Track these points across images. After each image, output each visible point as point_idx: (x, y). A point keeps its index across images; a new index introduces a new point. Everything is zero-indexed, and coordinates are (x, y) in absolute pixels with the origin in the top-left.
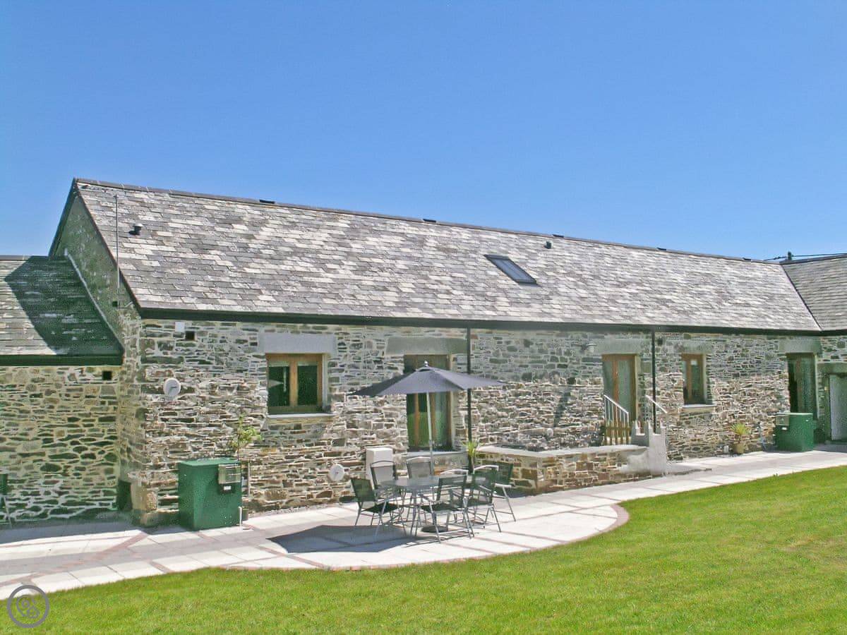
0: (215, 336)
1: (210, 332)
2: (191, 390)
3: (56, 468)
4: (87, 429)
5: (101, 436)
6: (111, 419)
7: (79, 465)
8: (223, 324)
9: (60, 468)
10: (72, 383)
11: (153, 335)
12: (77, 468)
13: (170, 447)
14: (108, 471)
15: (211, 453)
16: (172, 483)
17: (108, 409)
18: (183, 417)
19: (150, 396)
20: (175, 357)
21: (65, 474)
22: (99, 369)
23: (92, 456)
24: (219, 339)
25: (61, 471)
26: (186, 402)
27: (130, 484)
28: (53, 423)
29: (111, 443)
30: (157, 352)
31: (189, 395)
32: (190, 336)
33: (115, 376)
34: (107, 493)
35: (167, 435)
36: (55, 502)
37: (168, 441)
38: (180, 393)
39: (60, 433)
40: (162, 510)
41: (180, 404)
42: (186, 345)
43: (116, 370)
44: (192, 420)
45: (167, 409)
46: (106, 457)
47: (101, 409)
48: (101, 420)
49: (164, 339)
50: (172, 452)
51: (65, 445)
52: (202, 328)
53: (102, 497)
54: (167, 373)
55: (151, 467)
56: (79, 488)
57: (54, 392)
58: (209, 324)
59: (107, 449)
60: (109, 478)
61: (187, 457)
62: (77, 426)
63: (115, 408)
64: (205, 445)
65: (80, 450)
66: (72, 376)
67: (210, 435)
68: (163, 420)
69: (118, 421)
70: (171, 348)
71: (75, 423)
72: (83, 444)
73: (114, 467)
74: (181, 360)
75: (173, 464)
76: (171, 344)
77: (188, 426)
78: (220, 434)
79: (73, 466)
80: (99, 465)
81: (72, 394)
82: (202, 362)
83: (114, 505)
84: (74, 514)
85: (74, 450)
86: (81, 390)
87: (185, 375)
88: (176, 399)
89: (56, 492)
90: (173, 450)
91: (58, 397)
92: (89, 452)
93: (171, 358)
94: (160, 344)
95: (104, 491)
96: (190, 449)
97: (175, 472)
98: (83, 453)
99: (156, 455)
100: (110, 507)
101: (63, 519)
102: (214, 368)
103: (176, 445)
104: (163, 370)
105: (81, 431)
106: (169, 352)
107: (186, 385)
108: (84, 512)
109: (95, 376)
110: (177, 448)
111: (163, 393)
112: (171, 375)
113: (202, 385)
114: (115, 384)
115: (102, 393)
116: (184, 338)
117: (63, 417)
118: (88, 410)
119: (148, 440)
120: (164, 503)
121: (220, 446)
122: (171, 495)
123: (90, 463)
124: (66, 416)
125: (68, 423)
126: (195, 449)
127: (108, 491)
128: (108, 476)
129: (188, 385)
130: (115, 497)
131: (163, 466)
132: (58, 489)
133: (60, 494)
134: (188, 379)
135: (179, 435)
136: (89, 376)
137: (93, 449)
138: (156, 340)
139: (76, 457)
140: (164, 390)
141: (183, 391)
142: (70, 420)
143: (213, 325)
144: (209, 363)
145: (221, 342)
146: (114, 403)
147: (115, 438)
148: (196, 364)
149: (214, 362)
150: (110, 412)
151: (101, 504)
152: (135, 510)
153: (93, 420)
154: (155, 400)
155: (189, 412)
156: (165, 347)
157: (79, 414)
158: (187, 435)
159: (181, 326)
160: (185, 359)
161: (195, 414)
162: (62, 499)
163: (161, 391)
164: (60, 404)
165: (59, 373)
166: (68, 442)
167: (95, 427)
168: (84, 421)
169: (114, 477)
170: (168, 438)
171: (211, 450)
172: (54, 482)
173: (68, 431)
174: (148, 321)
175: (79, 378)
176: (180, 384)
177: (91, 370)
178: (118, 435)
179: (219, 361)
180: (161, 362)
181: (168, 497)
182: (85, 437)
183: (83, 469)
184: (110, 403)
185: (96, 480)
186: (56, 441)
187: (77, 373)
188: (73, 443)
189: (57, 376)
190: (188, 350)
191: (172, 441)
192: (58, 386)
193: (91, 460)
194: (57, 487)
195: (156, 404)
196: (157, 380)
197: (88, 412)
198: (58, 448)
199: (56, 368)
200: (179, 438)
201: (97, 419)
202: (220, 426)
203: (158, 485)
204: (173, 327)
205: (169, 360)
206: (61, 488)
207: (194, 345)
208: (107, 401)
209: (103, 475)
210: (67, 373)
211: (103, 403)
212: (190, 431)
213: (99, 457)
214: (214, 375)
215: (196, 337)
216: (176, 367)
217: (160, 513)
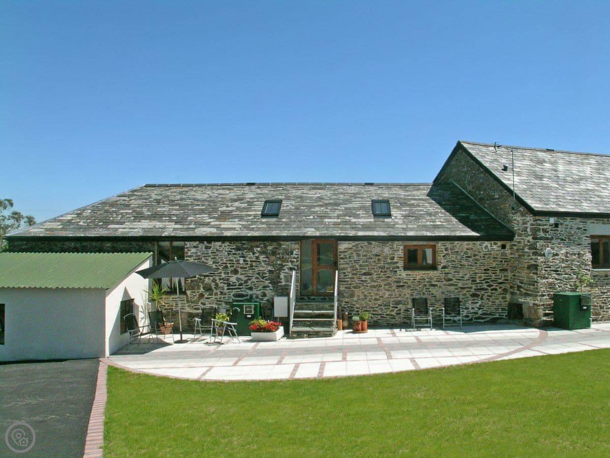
0: (568, 225)
1: (565, 223)
2: (557, 255)
3: (477, 296)
4: (493, 275)
5: (500, 279)
6: (506, 270)
7: (489, 294)
8: (571, 219)
9: (480, 296)
10: (486, 250)
11: (540, 225)
12: (488, 296)
13: (549, 285)
14: (504, 298)
15: (567, 289)
16: (549, 305)
17: (504, 264)
18: (554, 269)
19: (539, 258)
20: (550, 237)
21: (482, 299)
22: (499, 243)
23: (496, 290)
24: (569, 227)
25: (480, 297)
26: (555, 261)
27: (522, 305)
28: (477, 271)
29: (505, 283)
30: (542, 234)
31: (557, 257)
32: (556, 225)
33: (508, 246)
34: (503, 309)
35: (547, 278)
36: (476, 313)
37: (547, 282)
38: (553, 256)
39: (480, 277)
40: (545, 318)
41: (552, 263)
42: (555, 230)
43: (508, 245)
44: (558, 271)
45: (547, 265)
46: (503, 290)
47: (501, 264)
48: (500, 270)
49: (545, 227)
50: (549, 288)
51: (482, 283)
52: (562, 221)
53: (500, 312)
54: (547, 246)
55: (540, 296)
56: (489, 307)
57: (477, 255)
58: (565, 219)
59: (503, 286)
60: (504, 301)
61: (556, 291)
62: (488, 273)
63: (507, 264)
64: (564, 285)
65: (489, 286)
66: (486, 247)
67: (566, 279)
68: (546, 271)
69: (509, 271)
70: (548, 232)
71: (487, 272)
72: (492, 283)
73: (507, 296)
74: (552, 238)
75: (549, 294)
76: (548, 230)
77: (556, 274)
78: (571, 279)
79: (486, 294)
80: (499, 294)
81: (487, 256)
82: (562, 240)
83: (506, 316)
84: (486, 320)
85: (487, 286)
86: (491, 254)
87: (554, 247)
88: (551, 259)
89: (478, 308)
90: (550, 287)
91: (479, 258)
92: (494, 287)
93: (548, 237)
94: (543, 229)
95: (502, 308)
96: (557, 286)
97: (550, 298)
98: (492, 288)
99: (542, 289)
100: (504, 317)
101: (481, 322)
102: (567, 243)
103: (551, 284)
104: (545, 244)
105: (491, 276)
106: (547, 234)
107: (555, 252)
108: (491, 319)
109: (498, 247)
110: (551, 286)
111: (545, 256)
112: (548, 247)
113: (562, 252)
114: (508, 251)
115: (501, 256)
116: (554, 227)
117: (482, 268)
118: (494, 265)
119: (538, 281)
120: (546, 315)
121: (571, 286)
122: (549, 311)
123: (494, 293)
124: (483, 268)
125: (485, 272)
126: (559, 287)
127: (504, 309)
128: (504, 300)
129: (556, 252)
130: (507, 312)
131: (545, 295)
132: (478, 307)
133: (479, 309)
134: (556, 249)
135: (552, 279)
136: (495, 247)
137: (497, 286)
138: (541, 227)
139: (488, 290)
140: (546, 255)
141: (554, 255)
142: (485, 270)
143: (566, 219)
144: (565, 240)
145: (571, 228)
146: (507, 262)
147: (507, 280)
148: (559, 240)
149: (567, 240)
150: (505, 266)
151: (500, 315)
152: (526, 319)
153: (497, 271)
154: (541, 260)
155: (557, 266)
156: (545, 231)
157: (490, 267)
158: (556, 279)
159: (552, 220)
160: (554, 238)
161: (559, 268)
162: (480, 312)
163: (544, 255)
164: (480, 261)
165: (480, 245)
166: (484, 282)
167: (498, 274)
168: (492, 271)
169: (506, 301)
170: (547, 280)
171: (567, 287)
172: (477, 303)
173: (485, 276)
174: (537, 218)
175: (490, 248)
176: (552, 251)
177: (495, 244)
178: (509, 278)
179: (570, 239)
180: (544, 240)
181: (547, 312)
182: (493, 279)
183: (491, 296)
184: (505, 262)
185: (497, 302)
186: (478, 281)
187: (489, 246)
188: (486, 282)
189: (479, 247)
190: (555, 233)
191: (549, 282)
192: (479, 252)
193: (495, 292)
194: (478, 305)
195: (542, 262)
196: (542, 249)
197: (494, 266)
198: (478, 285)
199: (478, 242)
200: (552, 280)
201: (498, 270)
202: (570, 274)
203: (543, 305)
204: (549, 221)
205: (547, 239)
206: (480, 306)
207: (558, 231)
208: (504, 260)
209: (501, 300)
210: (484, 245)
211: (502, 261)
212: (557, 276)
213: (499, 290)
214: (567, 247)
215: (559, 226)
216: (551, 242)
217: (544, 320)
